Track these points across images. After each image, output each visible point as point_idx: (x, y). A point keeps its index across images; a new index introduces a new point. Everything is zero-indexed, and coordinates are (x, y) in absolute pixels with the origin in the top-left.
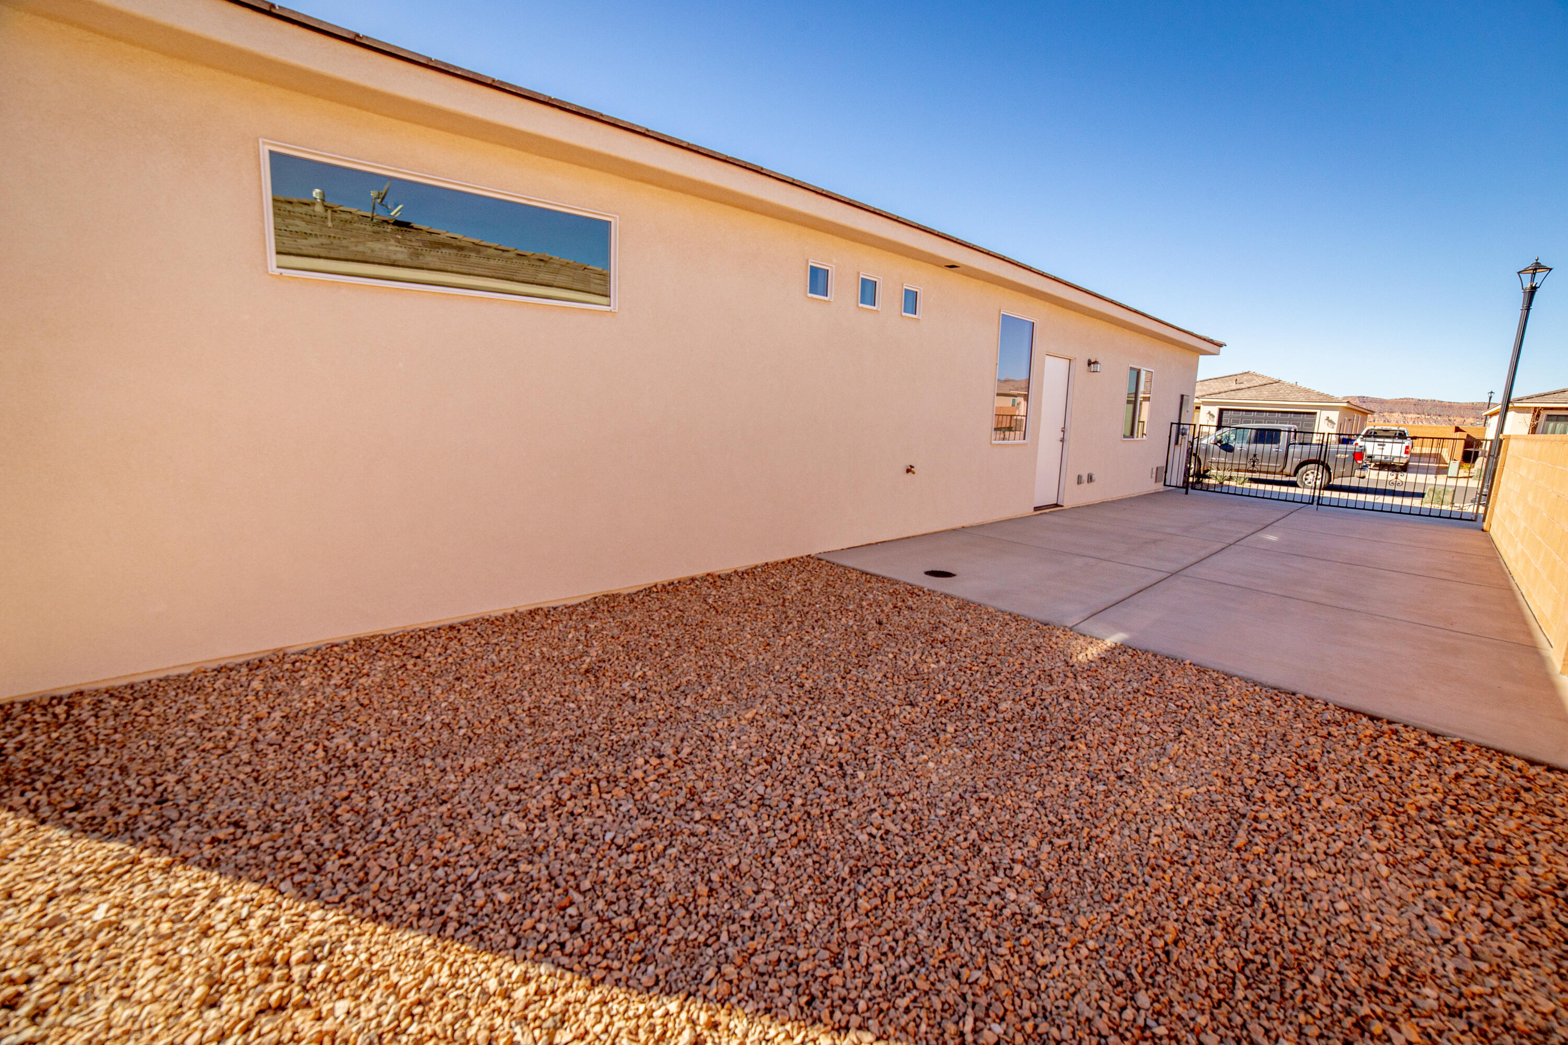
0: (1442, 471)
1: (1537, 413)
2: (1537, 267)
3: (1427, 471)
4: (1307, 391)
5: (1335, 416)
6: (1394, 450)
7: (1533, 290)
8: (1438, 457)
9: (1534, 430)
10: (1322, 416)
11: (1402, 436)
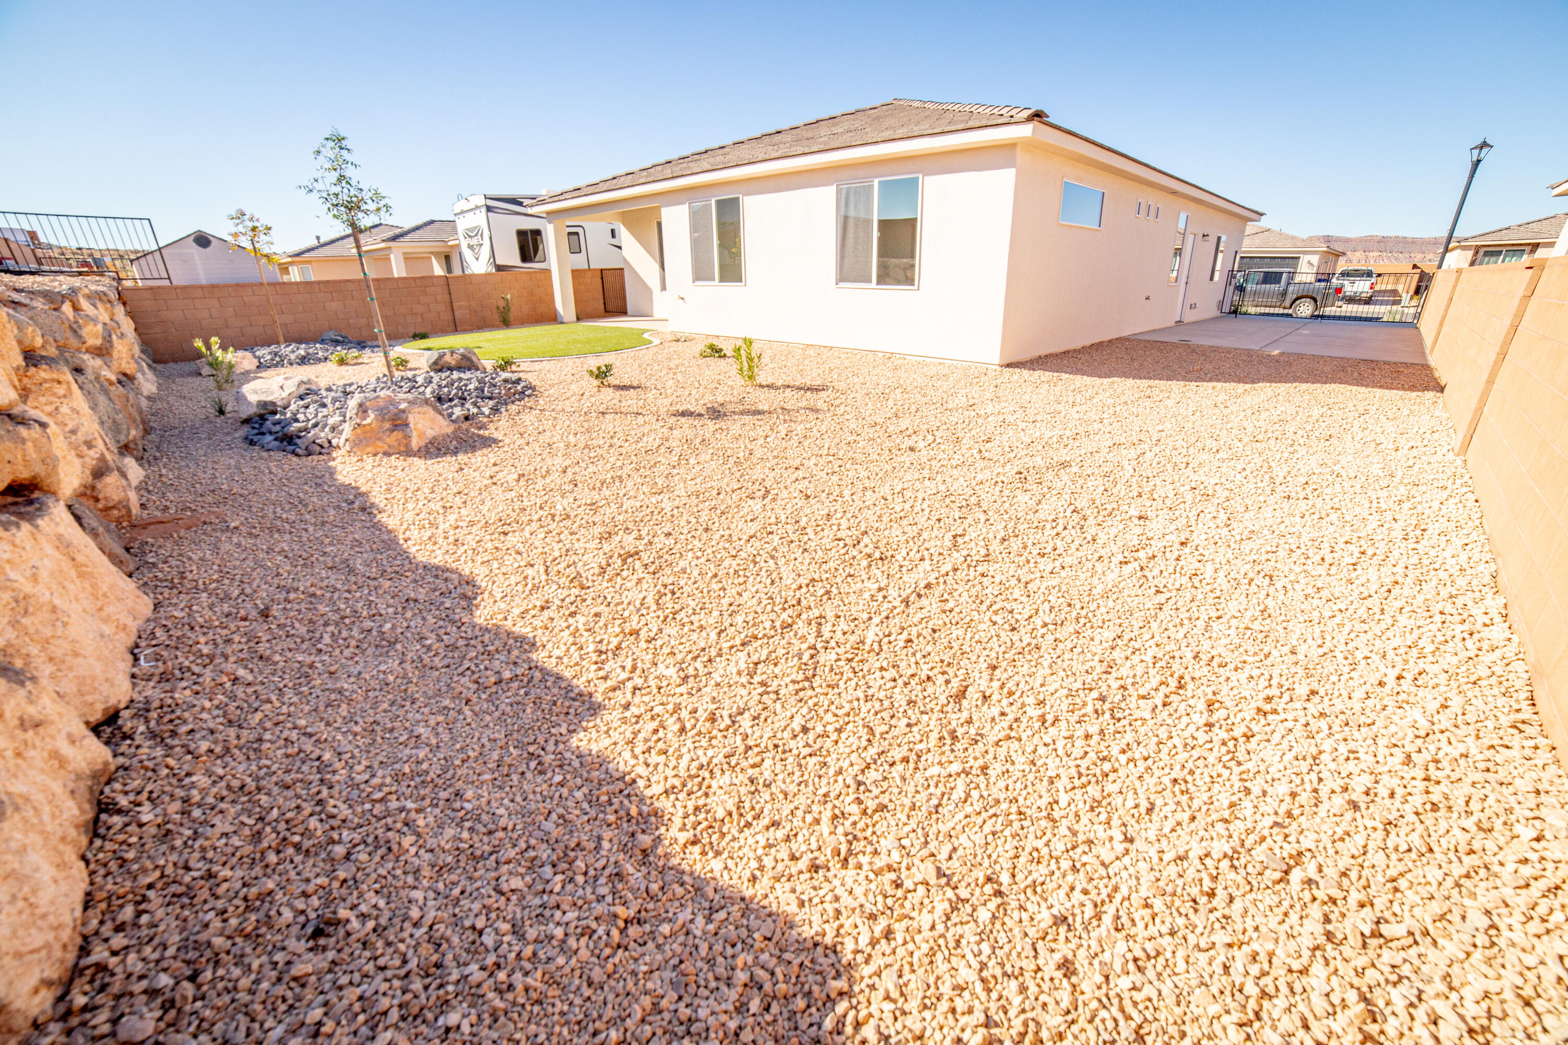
0: (1397, 302)
1: (1477, 249)
2: (1484, 145)
3: (1386, 303)
4: (1293, 238)
5: (1315, 259)
6: (1362, 287)
7: (1479, 161)
8: (1394, 292)
9: (1472, 264)
10: (1304, 259)
11: (1369, 274)
